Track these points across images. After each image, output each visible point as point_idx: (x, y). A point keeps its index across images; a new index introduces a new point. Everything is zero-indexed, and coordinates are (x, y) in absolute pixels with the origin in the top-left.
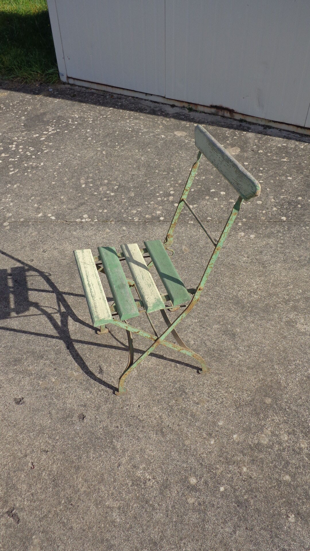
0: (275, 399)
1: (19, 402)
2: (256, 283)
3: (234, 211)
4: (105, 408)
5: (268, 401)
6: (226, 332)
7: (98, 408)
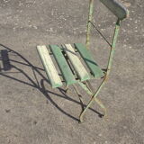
0: (129, 127)
1: (7, 111)
2: (128, 70)
3: (117, 26)
4: (47, 120)
5: (125, 127)
6: (109, 92)
7: (43, 119)
